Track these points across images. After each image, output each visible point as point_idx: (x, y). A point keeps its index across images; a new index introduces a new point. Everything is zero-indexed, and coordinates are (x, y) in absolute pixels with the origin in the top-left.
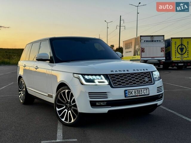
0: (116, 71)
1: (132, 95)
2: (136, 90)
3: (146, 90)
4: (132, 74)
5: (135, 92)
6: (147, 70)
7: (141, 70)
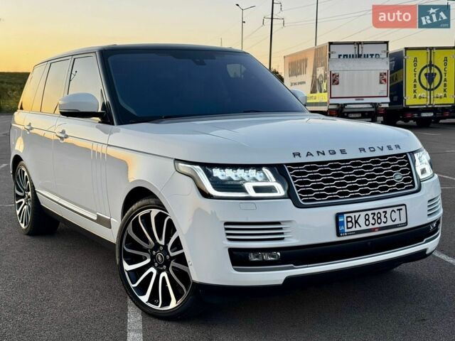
0: (309, 154)
1: (358, 228)
2: (369, 213)
3: (399, 210)
4: (356, 162)
5: (368, 220)
6: (398, 147)
7: (382, 150)
